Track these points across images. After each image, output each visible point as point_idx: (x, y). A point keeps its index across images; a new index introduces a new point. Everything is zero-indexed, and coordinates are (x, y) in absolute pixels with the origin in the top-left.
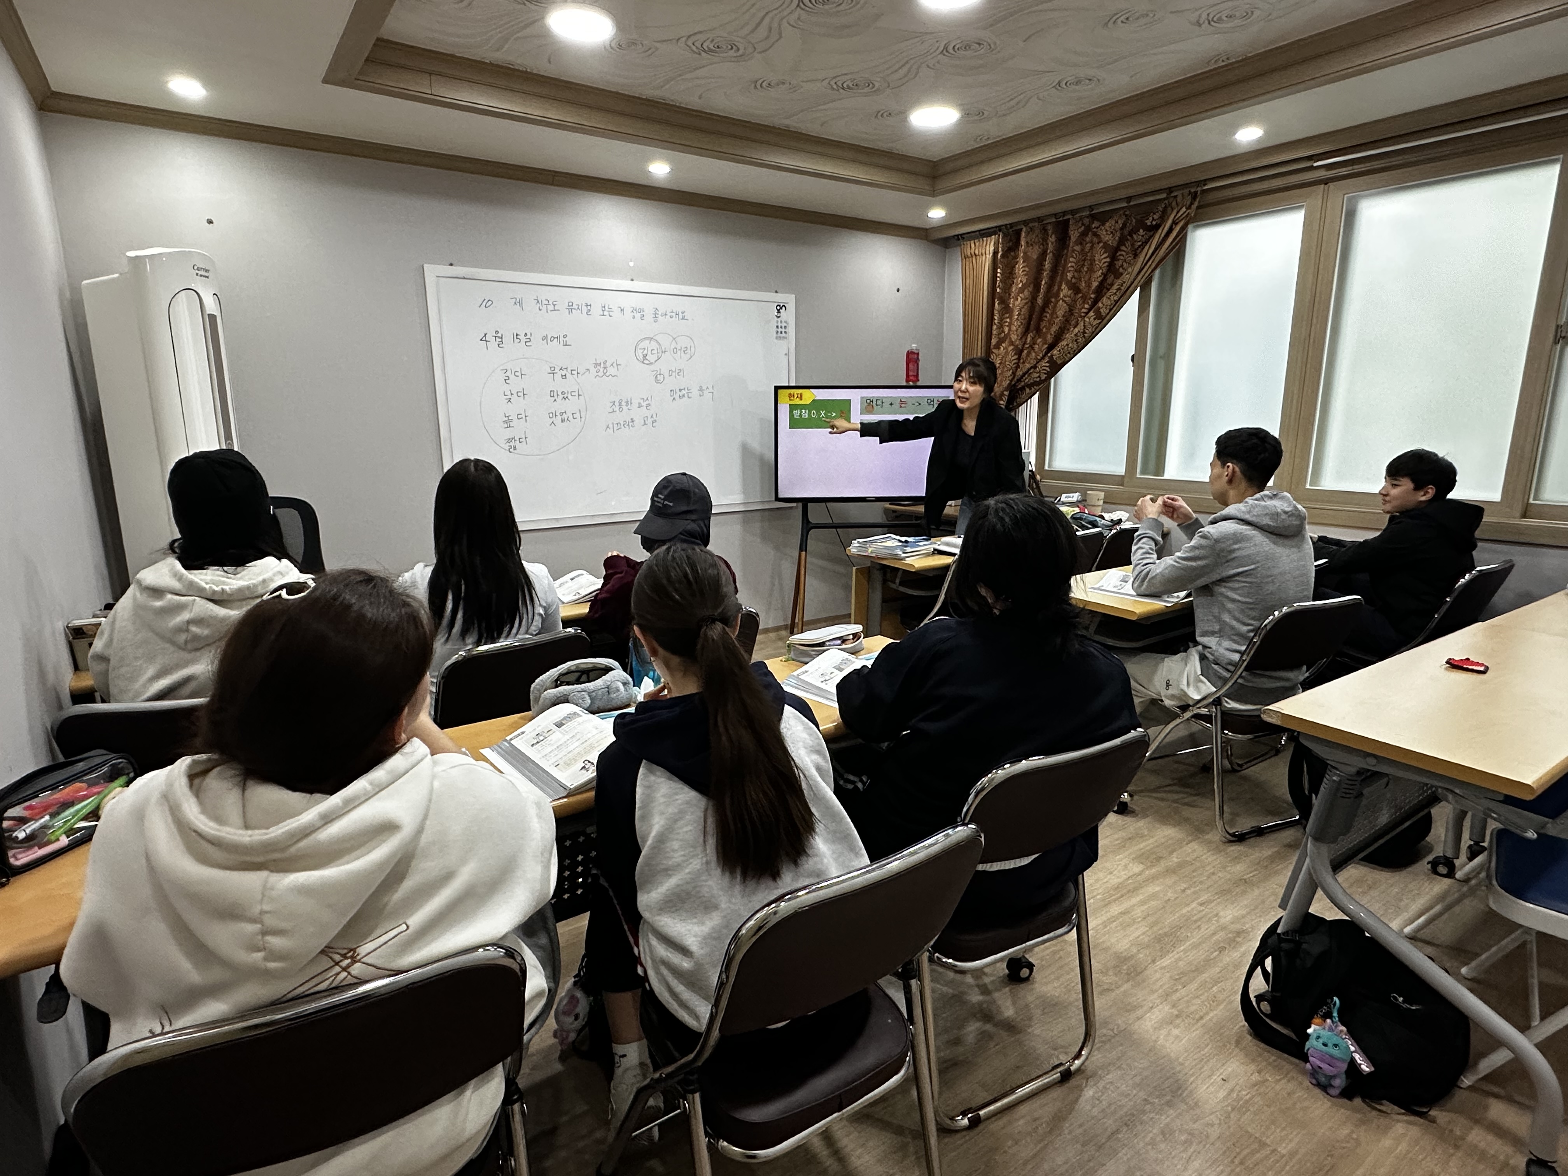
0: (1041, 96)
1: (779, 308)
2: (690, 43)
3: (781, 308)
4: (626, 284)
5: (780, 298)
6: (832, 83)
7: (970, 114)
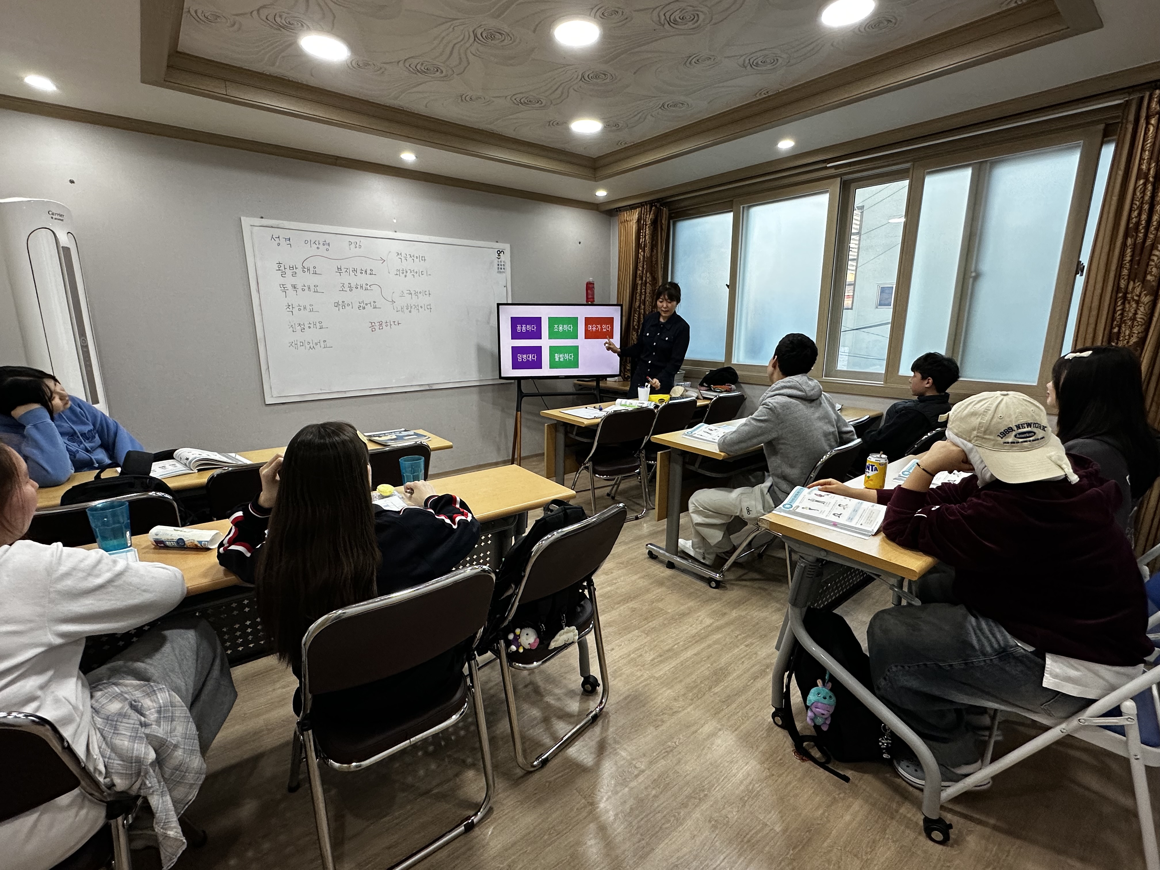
0: (653, 114)
1: (499, 253)
2: (408, 66)
3: (501, 253)
4: (392, 235)
5: (500, 246)
6: (513, 99)
7: (610, 126)
